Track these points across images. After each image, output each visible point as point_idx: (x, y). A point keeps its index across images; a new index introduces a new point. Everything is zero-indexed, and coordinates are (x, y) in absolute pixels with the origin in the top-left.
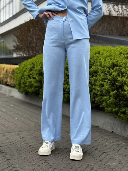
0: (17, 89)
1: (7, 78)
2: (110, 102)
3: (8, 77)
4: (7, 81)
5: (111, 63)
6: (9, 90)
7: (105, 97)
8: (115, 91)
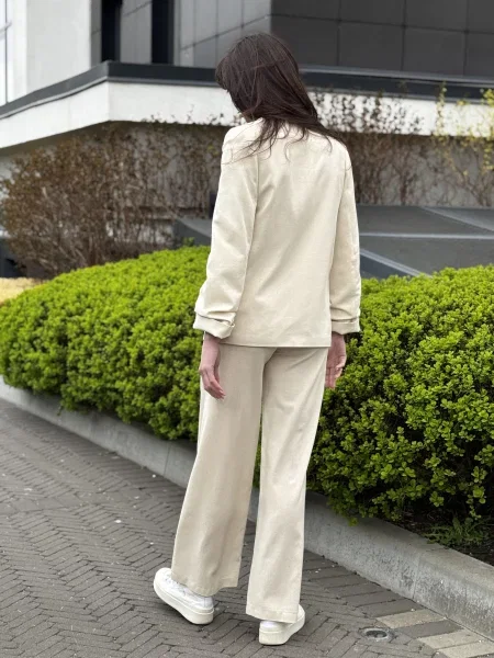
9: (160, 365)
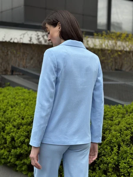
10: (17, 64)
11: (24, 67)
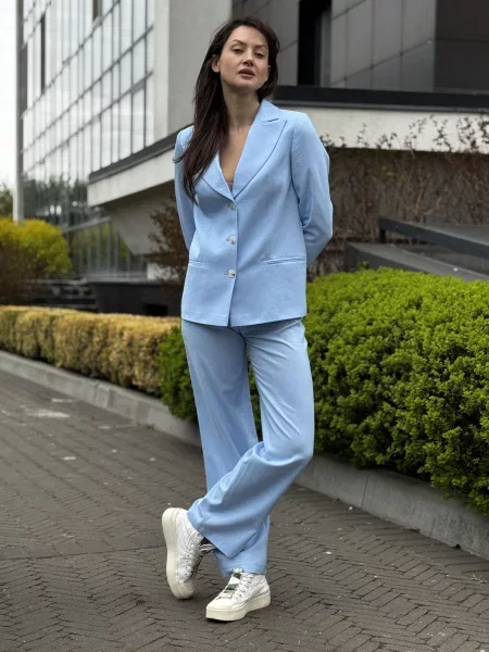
0: (166, 403)
1: (131, 365)
2: (444, 459)
3: (136, 363)
4: (133, 376)
5: (447, 342)
6: (140, 403)
7: (429, 445)
8: (458, 428)
9: (366, 381)
10: (400, 213)
11: (417, 219)
